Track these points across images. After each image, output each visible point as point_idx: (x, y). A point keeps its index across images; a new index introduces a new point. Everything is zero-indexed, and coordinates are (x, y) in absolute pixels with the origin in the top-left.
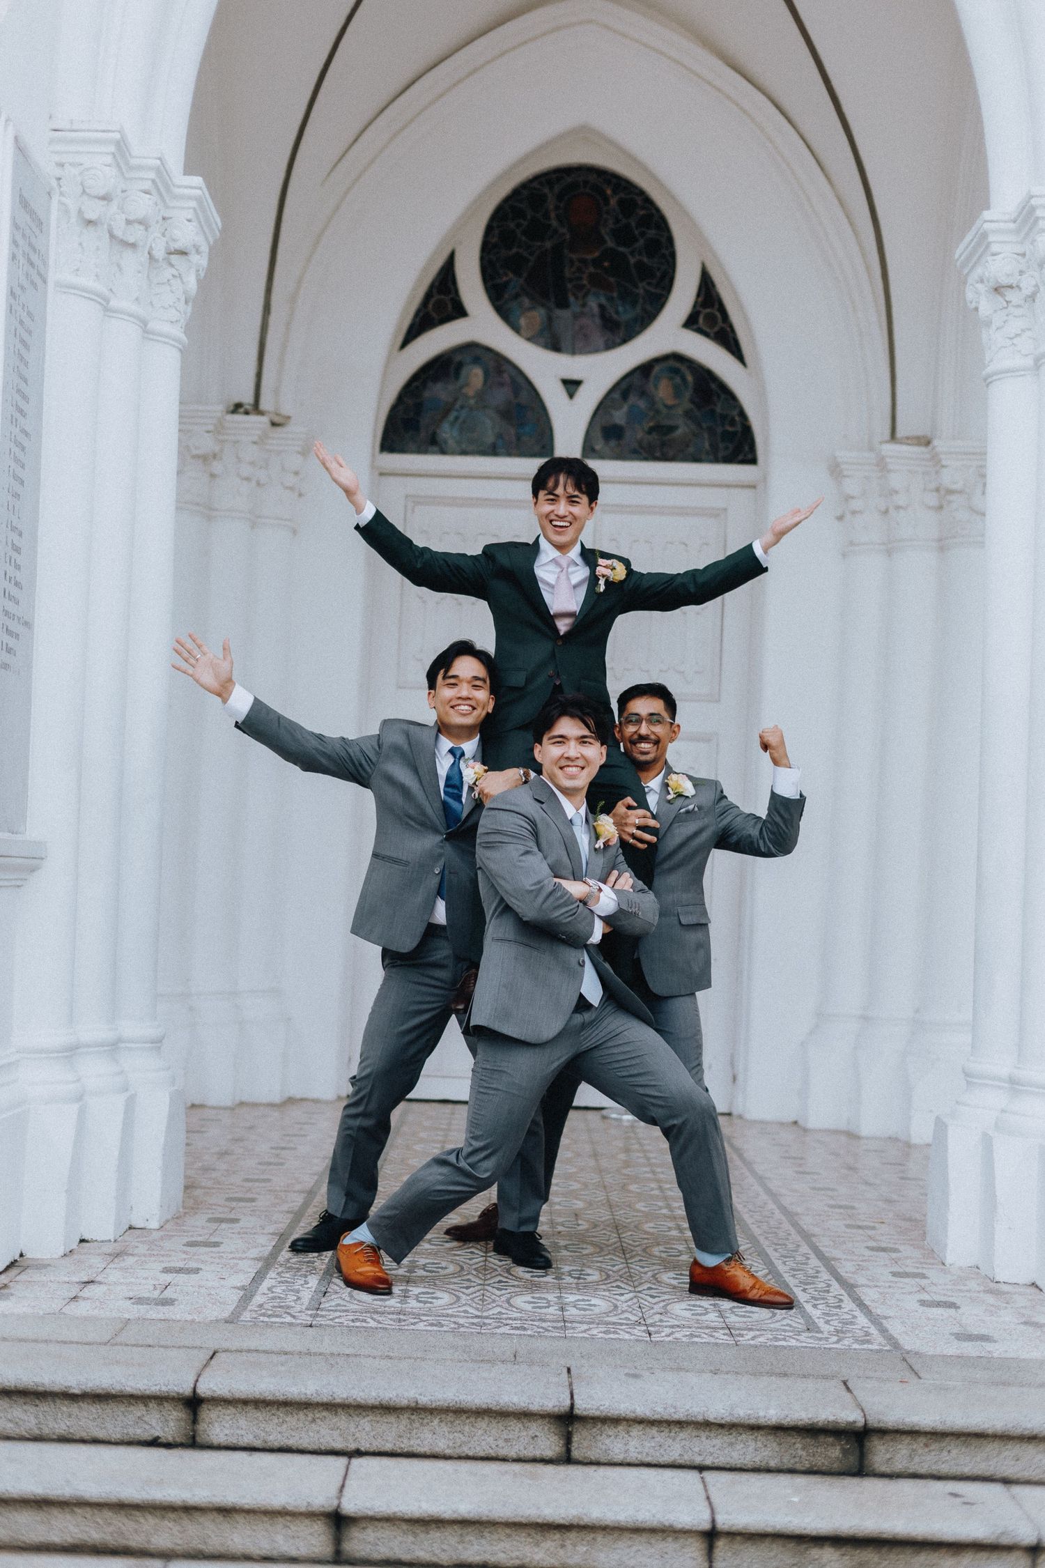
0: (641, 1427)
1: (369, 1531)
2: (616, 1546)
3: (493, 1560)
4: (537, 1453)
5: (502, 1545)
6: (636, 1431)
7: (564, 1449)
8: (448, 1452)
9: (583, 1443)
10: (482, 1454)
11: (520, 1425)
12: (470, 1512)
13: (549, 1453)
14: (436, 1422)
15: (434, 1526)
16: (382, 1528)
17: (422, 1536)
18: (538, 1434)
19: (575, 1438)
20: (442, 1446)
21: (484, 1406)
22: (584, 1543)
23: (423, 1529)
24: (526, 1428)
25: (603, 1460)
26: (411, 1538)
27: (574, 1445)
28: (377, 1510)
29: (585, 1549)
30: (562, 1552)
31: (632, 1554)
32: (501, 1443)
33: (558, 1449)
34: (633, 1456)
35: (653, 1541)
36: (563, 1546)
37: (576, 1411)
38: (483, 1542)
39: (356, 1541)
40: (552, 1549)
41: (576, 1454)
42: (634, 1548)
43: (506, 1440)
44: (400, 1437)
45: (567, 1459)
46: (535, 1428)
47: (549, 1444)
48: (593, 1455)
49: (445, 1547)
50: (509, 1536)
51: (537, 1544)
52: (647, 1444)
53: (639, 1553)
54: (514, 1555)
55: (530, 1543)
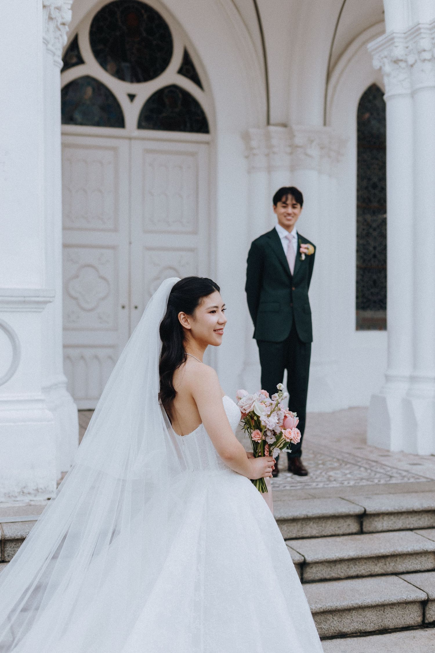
0: (387, 516)
1: (314, 568)
2: (404, 562)
3: (360, 573)
4: (350, 531)
5: (363, 567)
6: (386, 518)
7: (360, 529)
8: (317, 535)
9: (368, 525)
10: (330, 534)
11: (343, 521)
12: (354, 555)
13: (354, 531)
14: (312, 523)
15: (338, 562)
16: (319, 566)
17: (333, 567)
18: (350, 524)
19: (364, 524)
20: (314, 533)
21: (333, 514)
22: (393, 562)
23: (334, 564)
24: (346, 522)
25: (374, 531)
26: (329, 569)
27: (364, 526)
28: (320, 559)
29: (393, 564)
30: (385, 567)
31: (410, 564)
32: (337, 529)
33: (357, 529)
34: (385, 528)
35: (417, 558)
36: (385, 564)
37: (367, 512)
38: (356, 566)
39: (308, 573)
40: (381, 566)
41: (365, 530)
42: (411, 562)
43: (339, 528)
44: (298, 531)
45: (361, 532)
46: (349, 521)
47: (354, 527)
48: (371, 529)
49: (342, 571)
50: (366, 563)
51: (376, 565)
52: (390, 523)
53: (413, 563)
54: (368, 571)
55: (374, 565)
